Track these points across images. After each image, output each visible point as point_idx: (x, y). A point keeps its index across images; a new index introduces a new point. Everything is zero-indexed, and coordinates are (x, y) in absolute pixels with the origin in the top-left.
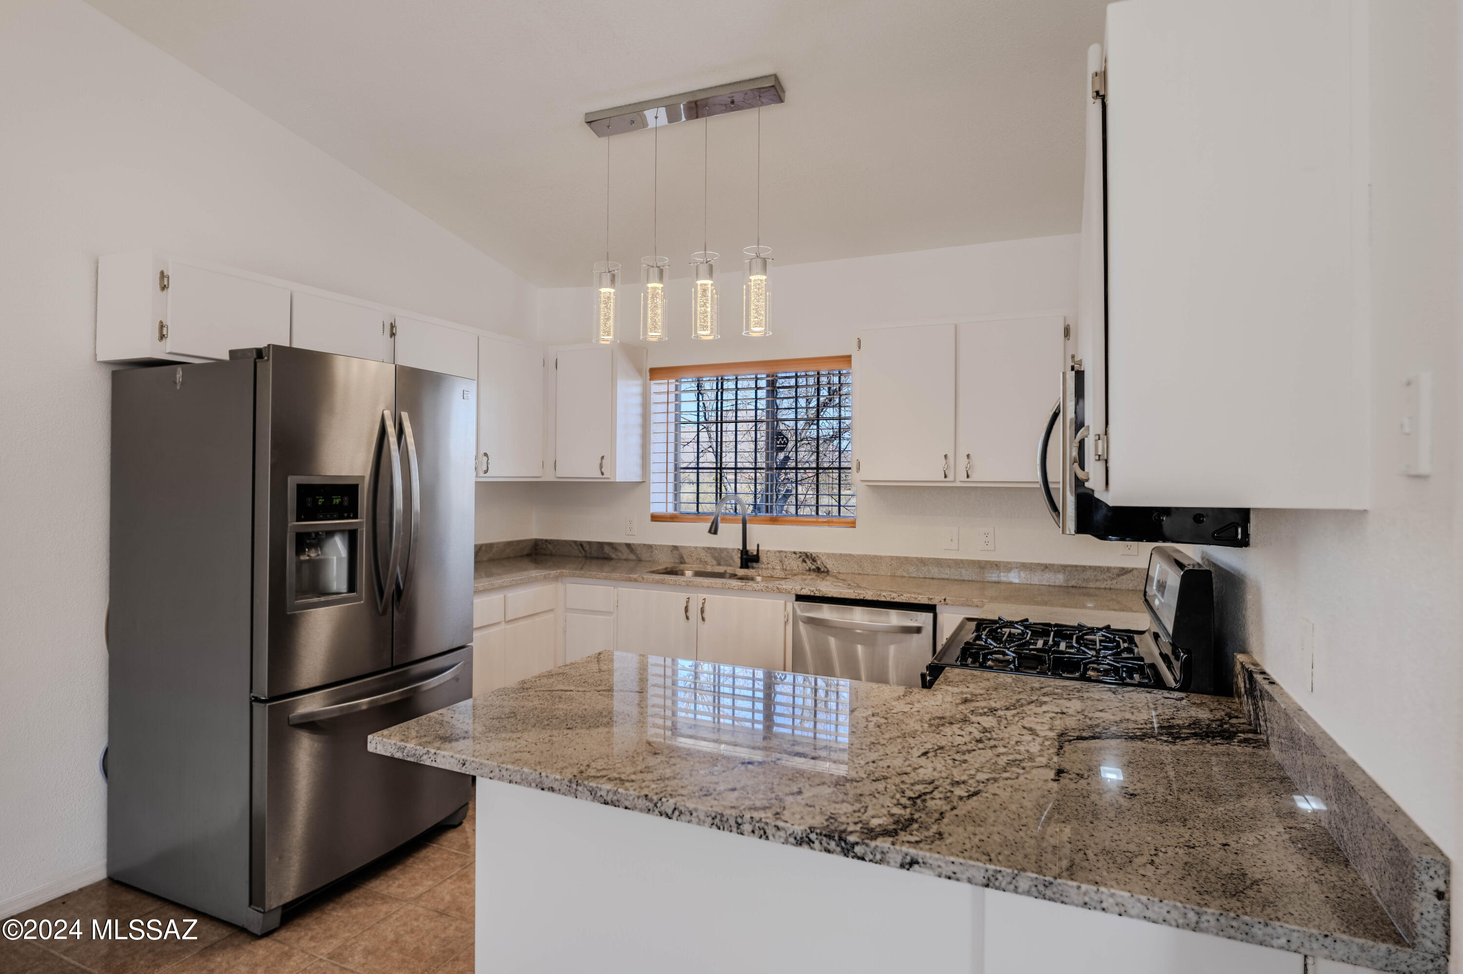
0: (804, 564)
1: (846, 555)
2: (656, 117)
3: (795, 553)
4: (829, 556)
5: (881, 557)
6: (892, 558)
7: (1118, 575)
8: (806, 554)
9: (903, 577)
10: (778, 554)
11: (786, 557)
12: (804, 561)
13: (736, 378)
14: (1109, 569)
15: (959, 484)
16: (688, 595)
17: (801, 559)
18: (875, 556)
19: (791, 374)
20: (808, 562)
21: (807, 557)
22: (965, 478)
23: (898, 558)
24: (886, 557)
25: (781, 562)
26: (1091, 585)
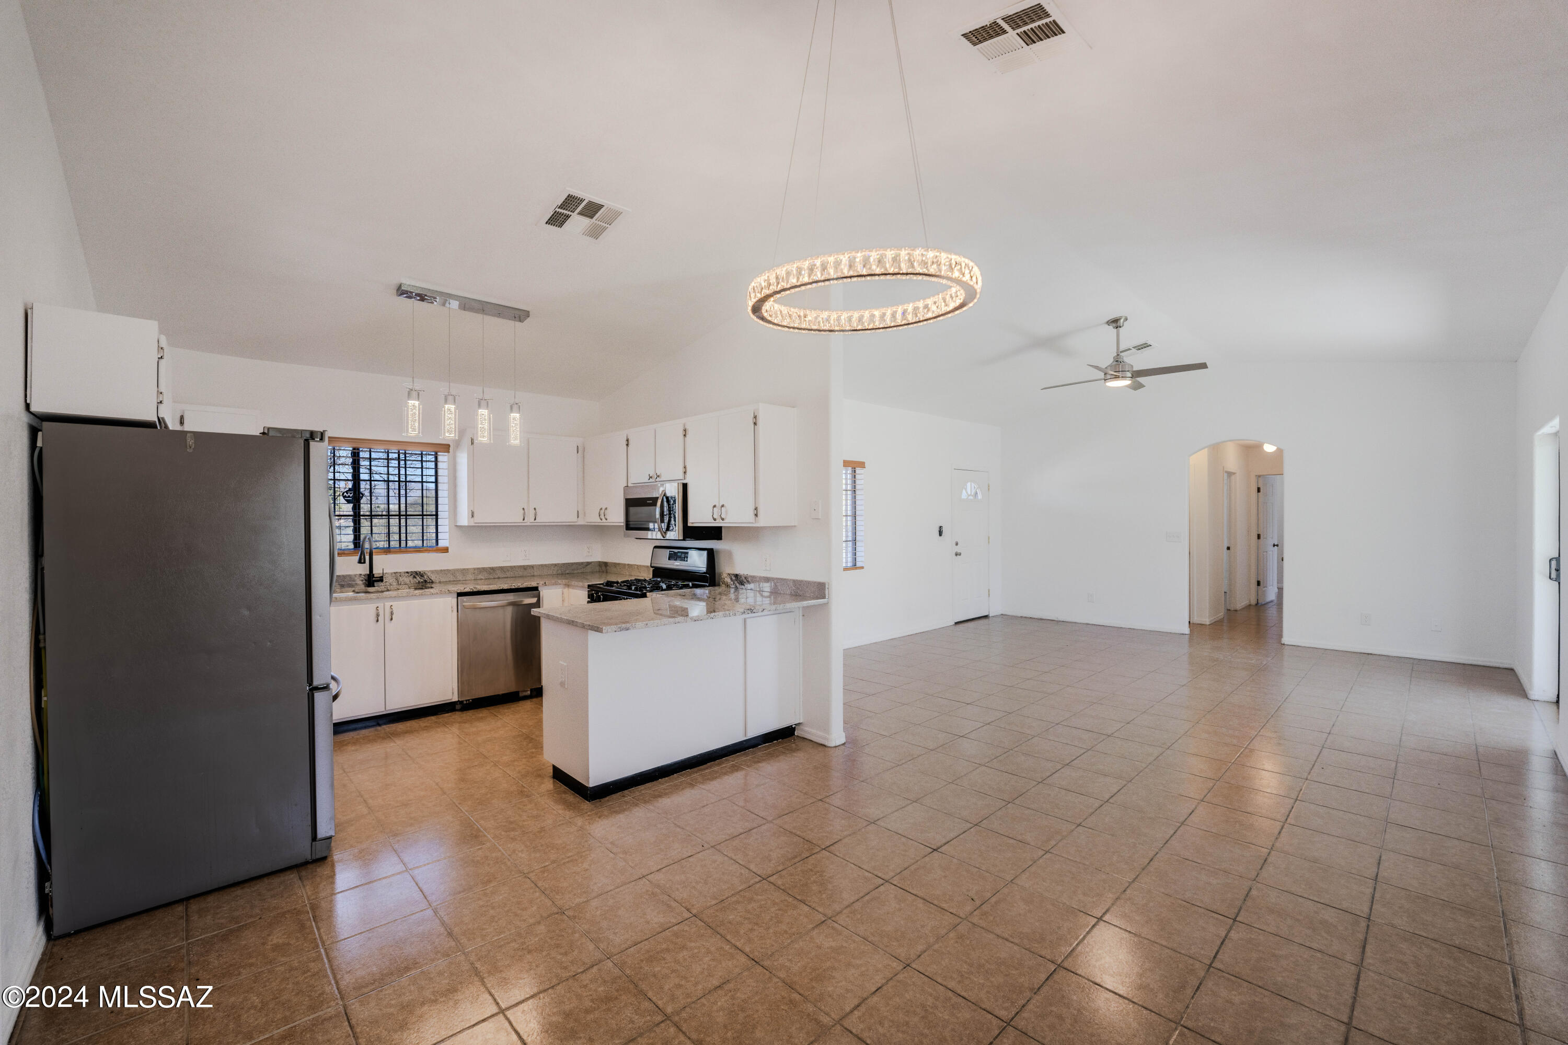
0: (415, 579)
1: (445, 570)
2: (455, 304)
3: (407, 572)
4: (432, 572)
5: (468, 569)
6: (475, 569)
7: (586, 566)
8: (416, 573)
9: (481, 579)
10: (394, 575)
11: (400, 576)
12: (414, 577)
13: (370, 451)
14: (582, 563)
15: (528, 524)
16: (377, 605)
17: (412, 576)
18: (464, 569)
19: (418, 452)
20: (418, 578)
21: (415, 574)
22: (533, 520)
23: (478, 569)
24: (470, 569)
25: (397, 579)
26: (576, 572)
